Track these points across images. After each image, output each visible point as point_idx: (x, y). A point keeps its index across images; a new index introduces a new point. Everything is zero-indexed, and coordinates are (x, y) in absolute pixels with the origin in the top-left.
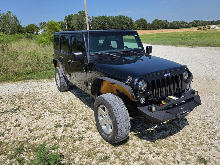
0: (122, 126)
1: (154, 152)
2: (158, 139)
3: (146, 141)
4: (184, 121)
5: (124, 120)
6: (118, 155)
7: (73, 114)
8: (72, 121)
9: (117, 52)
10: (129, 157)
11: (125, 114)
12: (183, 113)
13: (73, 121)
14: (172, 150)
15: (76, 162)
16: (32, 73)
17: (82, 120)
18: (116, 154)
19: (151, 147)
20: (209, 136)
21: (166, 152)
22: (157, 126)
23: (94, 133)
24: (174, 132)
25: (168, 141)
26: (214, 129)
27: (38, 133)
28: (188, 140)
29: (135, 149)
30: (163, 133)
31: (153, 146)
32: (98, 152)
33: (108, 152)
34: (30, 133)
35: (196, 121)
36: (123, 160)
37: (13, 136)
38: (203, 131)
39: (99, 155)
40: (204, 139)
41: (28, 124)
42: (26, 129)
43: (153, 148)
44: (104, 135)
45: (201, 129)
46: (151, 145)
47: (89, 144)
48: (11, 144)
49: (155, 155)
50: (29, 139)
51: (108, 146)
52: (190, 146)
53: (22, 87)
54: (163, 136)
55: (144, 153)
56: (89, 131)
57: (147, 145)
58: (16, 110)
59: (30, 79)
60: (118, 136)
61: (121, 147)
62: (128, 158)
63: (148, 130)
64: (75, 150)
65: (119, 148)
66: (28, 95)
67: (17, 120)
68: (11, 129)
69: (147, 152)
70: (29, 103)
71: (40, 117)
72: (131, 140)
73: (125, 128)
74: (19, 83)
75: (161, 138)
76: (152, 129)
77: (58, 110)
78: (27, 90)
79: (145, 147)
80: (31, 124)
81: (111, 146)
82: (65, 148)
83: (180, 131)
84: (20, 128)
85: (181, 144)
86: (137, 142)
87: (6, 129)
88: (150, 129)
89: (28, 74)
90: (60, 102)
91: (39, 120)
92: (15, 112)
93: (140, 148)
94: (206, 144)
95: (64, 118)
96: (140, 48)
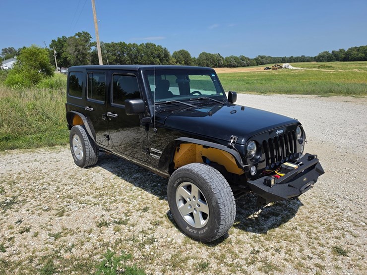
0: (227, 212)
1: (272, 248)
2: (269, 228)
3: (254, 234)
4: (295, 200)
5: (228, 202)
6: (221, 259)
7: (121, 203)
8: (123, 215)
10: (238, 259)
11: (228, 193)
13: (126, 215)
14: (295, 242)
17: (141, 211)
18: (216, 258)
20: (335, 218)
21: (287, 247)
22: (260, 211)
23: (169, 230)
24: (288, 218)
25: (283, 230)
26: (338, 207)
27: (71, 240)
28: (310, 225)
29: (242, 248)
30: (272, 219)
31: (266, 239)
32: (187, 259)
33: (203, 257)
34: (55, 240)
35: (311, 199)
36: (231, 265)
37: (23, 249)
38: (325, 212)
39: (190, 262)
40: (330, 223)
41: (45, 225)
42: (44, 235)
43: (267, 242)
44: (190, 230)
45: (322, 210)
46: (262, 238)
47: (169, 248)
48: (26, 262)
49: (274, 252)
50: (57, 252)
51: (200, 248)
52: (316, 234)
54: (275, 224)
55: (258, 252)
56: (159, 227)
57: (257, 239)
58: (10, 204)
60: (221, 228)
61: (220, 246)
62: (238, 262)
63: (250, 217)
64: (148, 259)
65: (217, 248)
66: (22, 176)
67: (20, 221)
68: (14, 237)
69: (261, 250)
70: (31, 190)
71: (63, 212)
72: (231, 234)
75: (273, 226)
76: (256, 216)
77: (90, 198)
78: (16, 168)
79: (255, 242)
80: (51, 225)
81: (204, 247)
83: (295, 215)
84: (31, 234)
85: (303, 232)
86: (241, 236)
87: (5, 239)
88: (252, 216)
89: (7, 139)
90: (88, 185)
91: (63, 217)
92: (11, 208)
93: (249, 245)
94: (336, 229)
95: (108, 210)
96: (221, 94)
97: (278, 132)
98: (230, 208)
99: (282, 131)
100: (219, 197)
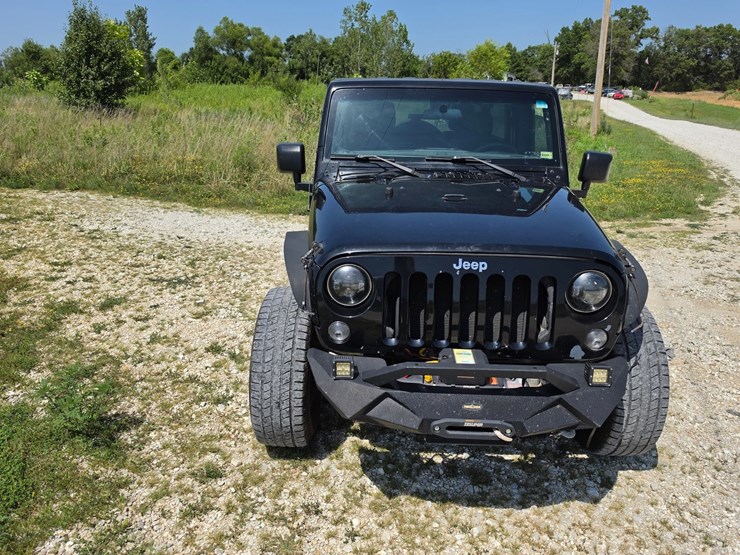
1: (352, 524)
2: (415, 494)
3: (370, 482)
4: (595, 482)
6: (249, 483)
10: (268, 501)
11: (286, 360)
15: (147, 449)
18: (247, 477)
19: (360, 506)
21: (382, 543)
22: (465, 456)
24: (500, 502)
25: (439, 515)
27: (160, 348)
28: (515, 548)
29: (308, 489)
30: (461, 483)
31: (372, 505)
32: (215, 451)
33: (234, 462)
34: (148, 343)
35: (653, 504)
36: (244, 500)
37: (112, 339)
38: (624, 548)
41: (167, 321)
43: (365, 511)
45: (626, 541)
46: (368, 500)
47: (223, 422)
48: (89, 353)
49: (341, 535)
50: (127, 357)
51: (254, 448)
54: (439, 493)
55: (317, 513)
57: (359, 494)
58: (180, 282)
60: (254, 422)
61: (283, 464)
62: (261, 504)
63: (421, 454)
64: (178, 420)
65: (276, 463)
66: (248, 253)
67: (156, 306)
68: (125, 322)
69: (330, 514)
70: (224, 273)
71: (207, 313)
72: (331, 459)
73: (274, 405)
74: (264, 220)
75: (423, 495)
76: (438, 460)
78: (260, 241)
79: (346, 495)
80: (172, 324)
82: (165, 407)
84: (143, 325)
85: (468, 546)
86: (341, 472)
87: (117, 319)
88: (430, 455)
91: (198, 320)
92: (175, 288)
93: (326, 494)
97: (463, 265)
98: (276, 392)
99: (482, 267)
100: (258, 360)
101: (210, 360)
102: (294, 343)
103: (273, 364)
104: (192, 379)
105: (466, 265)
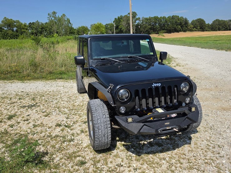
0: (100, 133)
1: (133, 166)
2: (146, 153)
3: (131, 153)
4: (187, 139)
5: (103, 128)
7: (77, 116)
8: (73, 122)
9: (121, 58)
10: (105, 166)
11: (105, 121)
12: (167, 129)
13: (74, 123)
14: (154, 168)
15: (55, 161)
16: (65, 73)
17: (83, 123)
18: (94, 161)
19: (132, 161)
20: (206, 161)
21: (145, 169)
22: (152, 140)
23: (86, 137)
24: (168, 150)
25: (155, 157)
26: (219, 153)
27: (39, 129)
28: (179, 160)
29: (115, 160)
30: (155, 148)
31: (136, 160)
32: (79, 156)
33: (88, 158)
34: (33, 128)
35: (203, 141)
36: (97, 168)
37: (19, 129)
38: (203, 154)
39: (78, 158)
40: (198, 163)
41: (36, 119)
42: (31, 125)
43: (135, 162)
45: (202, 152)
46: (134, 159)
47: (76, 147)
48: (13, 135)
49: (132, 170)
50: (29, 134)
51: (91, 152)
52: (176, 168)
53: (50, 85)
54: (152, 152)
55: (122, 166)
56: (83, 134)
57: (130, 157)
58: (32, 106)
59: (61, 79)
60: (96, 143)
61: (103, 155)
62: (104, 168)
63: (140, 142)
64: (60, 150)
65: (101, 155)
66: (50, 93)
67: (29, 115)
68: (20, 122)
69: (125, 165)
70: (46, 101)
71: (49, 115)
72: (116, 150)
73: (103, 136)
75: (148, 153)
76: (146, 143)
77: (66, 110)
78: (51, 89)
79: (127, 159)
80: (38, 120)
81: (94, 152)
82: (53, 147)
83: (175, 149)
84: (27, 122)
85: (167, 163)
86: (122, 153)
87: (17, 122)
88: (143, 142)
89: (61, 74)
90: (73, 102)
91: (47, 117)
92: (31, 108)
93: (121, 160)
94: (197, 170)
95: (67, 118)
97: (154, 85)
98: (103, 132)
99: (159, 85)
100: (96, 123)
101: (58, 129)
102: (106, 116)
103: (101, 123)
104: (57, 136)
105: (155, 85)
